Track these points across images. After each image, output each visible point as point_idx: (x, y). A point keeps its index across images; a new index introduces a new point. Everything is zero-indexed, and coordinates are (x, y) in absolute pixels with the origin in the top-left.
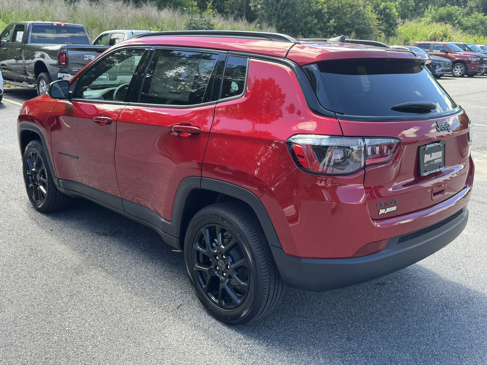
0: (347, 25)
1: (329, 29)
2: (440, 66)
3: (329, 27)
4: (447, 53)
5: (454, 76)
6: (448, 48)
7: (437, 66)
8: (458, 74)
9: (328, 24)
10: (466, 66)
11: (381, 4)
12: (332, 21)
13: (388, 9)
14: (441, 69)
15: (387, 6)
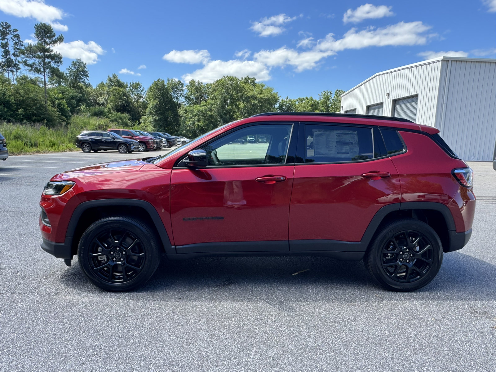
0: (34, 114)
1: (18, 116)
2: (134, 145)
3: (19, 115)
4: (132, 137)
5: (139, 151)
6: (132, 134)
7: (132, 145)
8: (142, 150)
9: (17, 112)
10: (146, 145)
11: (55, 101)
12: (20, 111)
13: (62, 105)
14: (134, 147)
15: (61, 103)
